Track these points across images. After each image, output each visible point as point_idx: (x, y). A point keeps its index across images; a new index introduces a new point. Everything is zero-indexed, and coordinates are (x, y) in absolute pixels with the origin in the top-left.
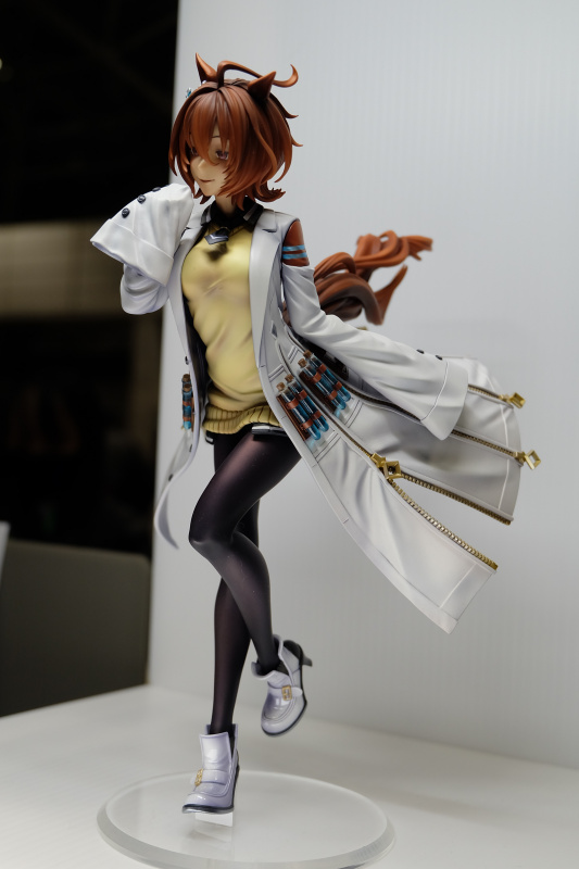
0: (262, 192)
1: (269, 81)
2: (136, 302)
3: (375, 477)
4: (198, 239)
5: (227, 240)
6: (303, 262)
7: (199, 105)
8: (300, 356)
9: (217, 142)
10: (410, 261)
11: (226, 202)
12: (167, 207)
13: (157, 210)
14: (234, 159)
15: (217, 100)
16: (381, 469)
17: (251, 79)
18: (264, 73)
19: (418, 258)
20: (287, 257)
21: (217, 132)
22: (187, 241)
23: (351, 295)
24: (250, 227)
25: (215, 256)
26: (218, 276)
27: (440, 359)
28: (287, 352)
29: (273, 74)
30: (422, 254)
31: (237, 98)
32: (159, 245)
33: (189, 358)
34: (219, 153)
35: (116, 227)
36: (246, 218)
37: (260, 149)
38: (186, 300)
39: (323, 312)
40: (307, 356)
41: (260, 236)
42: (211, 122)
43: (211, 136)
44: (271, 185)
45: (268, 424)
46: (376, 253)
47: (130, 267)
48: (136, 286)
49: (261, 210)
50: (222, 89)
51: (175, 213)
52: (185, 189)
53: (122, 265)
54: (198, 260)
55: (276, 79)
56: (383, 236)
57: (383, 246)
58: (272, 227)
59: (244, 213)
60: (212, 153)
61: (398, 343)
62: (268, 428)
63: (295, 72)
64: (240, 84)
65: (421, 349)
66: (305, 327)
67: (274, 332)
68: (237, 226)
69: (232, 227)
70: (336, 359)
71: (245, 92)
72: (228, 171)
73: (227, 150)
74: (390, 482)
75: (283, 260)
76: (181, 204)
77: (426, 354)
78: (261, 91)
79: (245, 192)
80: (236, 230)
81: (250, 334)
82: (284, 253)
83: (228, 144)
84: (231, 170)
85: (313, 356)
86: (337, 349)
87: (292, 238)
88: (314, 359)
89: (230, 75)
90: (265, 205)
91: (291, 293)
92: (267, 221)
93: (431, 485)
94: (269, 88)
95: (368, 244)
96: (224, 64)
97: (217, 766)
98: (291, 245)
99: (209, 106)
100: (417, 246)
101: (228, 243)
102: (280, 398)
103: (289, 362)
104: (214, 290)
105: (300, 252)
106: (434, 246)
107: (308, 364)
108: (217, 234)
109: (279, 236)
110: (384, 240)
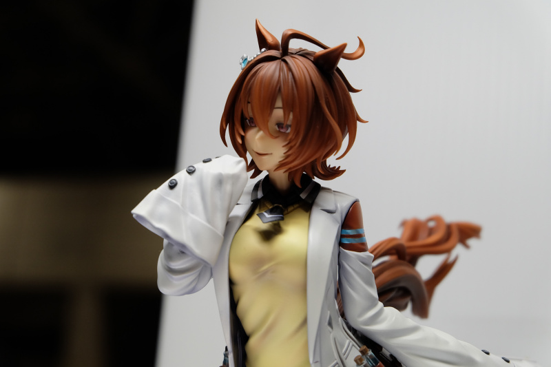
0: (323, 170)
1: (338, 53)
2: (175, 282)
4: (249, 216)
5: (282, 219)
6: (361, 248)
7: (262, 73)
8: (356, 352)
9: (278, 113)
10: (459, 250)
11: (281, 178)
12: (220, 181)
13: (209, 183)
14: (297, 133)
15: (281, 69)
17: (318, 50)
18: (332, 44)
19: (467, 246)
20: (346, 241)
21: (279, 103)
22: (236, 217)
23: (402, 284)
24: (307, 206)
25: (268, 235)
26: (271, 258)
27: (508, 361)
28: (342, 346)
29: (344, 46)
30: (472, 242)
31: (303, 69)
32: (209, 221)
33: (230, 349)
34: (280, 125)
35: (161, 199)
36: (303, 196)
37: (325, 123)
38: (231, 283)
39: (381, 304)
40: (363, 352)
41: (318, 216)
42: (273, 93)
43: (272, 107)
44: (331, 161)
46: (424, 240)
47: (173, 243)
48: (177, 264)
49: (318, 188)
50: (288, 59)
51: (228, 187)
52: (240, 162)
53: (162, 239)
54: (249, 240)
55: (346, 51)
56: (431, 219)
57: (431, 232)
58: (331, 208)
59: (301, 191)
60: (272, 125)
61: (461, 342)
63: (361, 44)
64: (304, 54)
65: (488, 350)
66: (360, 320)
67: (330, 324)
68: (292, 204)
69: (287, 205)
70: (392, 356)
71: (310, 62)
72: (289, 145)
73: (289, 123)
75: (341, 244)
76: (235, 178)
77: (491, 355)
78: (327, 62)
79: (304, 169)
80: (290, 209)
81: (305, 322)
82: (342, 236)
83: (291, 116)
84: (292, 144)
85: (370, 353)
86: (394, 345)
87: (351, 220)
88: (371, 356)
89: (294, 44)
90: (323, 183)
91: (348, 281)
92: (325, 200)
94: (336, 61)
95: (416, 229)
96: (290, 33)
98: (350, 228)
99: (272, 76)
100: (467, 233)
101: (282, 223)
103: (344, 358)
104: (265, 272)
105: (360, 236)
106: (484, 234)
107: (365, 362)
108: (271, 212)
109: (339, 217)
110: (431, 224)
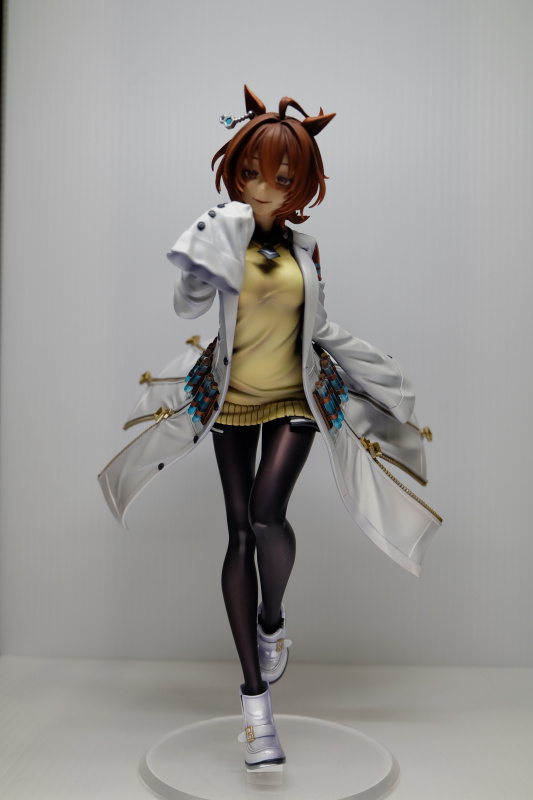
3: (364, 457)
5: (278, 256)
9: (284, 168)
12: (241, 224)
13: (233, 226)
15: (285, 131)
16: (368, 450)
21: (285, 160)
25: (266, 270)
26: (273, 287)
32: (237, 258)
34: (280, 178)
35: (195, 239)
36: (286, 237)
40: (326, 358)
42: (280, 151)
45: (303, 417)
48: (199, 293)
51: (246, 229)
54: (253, 271)
58: (305, 246)
62: (303, 420)
72: (289, 196)
74: (375, 460)
84: (291, 195)
93: (393, 460)
97: (264, 722)
102: (316, 393)
104: (267, 300)
107: (329, 365)
109: (311, 254)
